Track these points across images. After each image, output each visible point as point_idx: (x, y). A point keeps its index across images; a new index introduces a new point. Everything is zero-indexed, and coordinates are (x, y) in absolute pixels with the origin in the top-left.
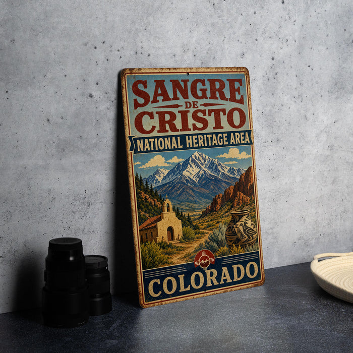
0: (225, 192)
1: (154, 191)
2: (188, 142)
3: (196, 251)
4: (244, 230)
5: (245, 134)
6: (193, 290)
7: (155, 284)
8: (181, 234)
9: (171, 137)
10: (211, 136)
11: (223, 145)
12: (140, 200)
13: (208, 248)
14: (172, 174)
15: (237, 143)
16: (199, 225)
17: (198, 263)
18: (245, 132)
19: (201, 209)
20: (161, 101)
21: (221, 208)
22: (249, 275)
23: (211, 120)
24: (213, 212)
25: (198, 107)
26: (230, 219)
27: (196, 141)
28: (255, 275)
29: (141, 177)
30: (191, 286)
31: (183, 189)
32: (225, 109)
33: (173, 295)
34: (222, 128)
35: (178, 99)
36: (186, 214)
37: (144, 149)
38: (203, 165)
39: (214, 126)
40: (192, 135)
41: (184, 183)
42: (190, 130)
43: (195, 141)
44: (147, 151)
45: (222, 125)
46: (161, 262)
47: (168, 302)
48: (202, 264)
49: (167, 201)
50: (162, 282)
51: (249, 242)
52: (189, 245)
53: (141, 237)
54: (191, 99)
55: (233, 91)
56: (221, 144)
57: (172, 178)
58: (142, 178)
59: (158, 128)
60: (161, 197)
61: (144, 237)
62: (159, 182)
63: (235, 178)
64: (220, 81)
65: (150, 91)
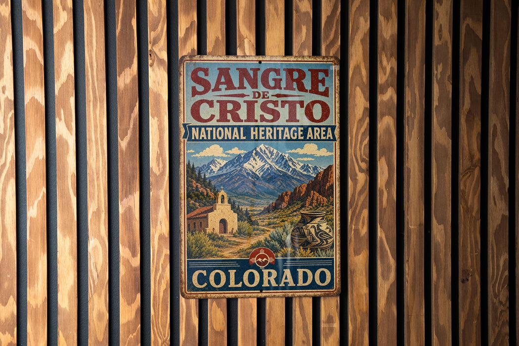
0: (295, 189)
1: (208, 181)
2: (252, 133)
3: (253, 247)
4: (317, 234)
5: (327, 129)
6: (244, 288)
7: (201, 274)
8: (236, 228)
9: (233, 127)
10: (282, 129)
11: (297, 140)
12: (190, 188)
13: (268, 247)
14: (231, 165)
15: (315, 138)
16: (259, 221)
17: (254, 260)
18: (327, 127)
19: (262, 205)
20: (223, 90)
21: (287, 207)
22: (318, 282)
23: (284, 112)
24: (278, 209)
25: (268, 98)
26: (299, 219)
27: (263, 133)
28: (326, 283)
29: (193, 165)
30: (243, 283)
31: (243, 182)
32: (303, 101)
33: (220, 289)
34: (298, 121)
35: (245, 88)
36: (244, 208)
37: (199, 138)
38: (269, 159)
39: (288, 119)
40: (258, 126)
41: (245, 176)
42: (256, 121)
43: (261, 133)
44: (203, 140)
45: (298, 118)
46: (209, 253)
47: (214, 295)
48: (258, 262)
49: (222, 193)
50: (208, 274)
51: (322, 247)
52: (245, 241)
53: (189, 225)
54: (261, 89)
55: (315, 82)
56: (295, 138)
57: (230, 169)
58: (195, 167)
59: (217, 117)
60: (215, 188)
61: (192, 226)
62: (214, 172)
63: (310, 176)
64: (299, 71)
65: (212, 79)
